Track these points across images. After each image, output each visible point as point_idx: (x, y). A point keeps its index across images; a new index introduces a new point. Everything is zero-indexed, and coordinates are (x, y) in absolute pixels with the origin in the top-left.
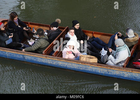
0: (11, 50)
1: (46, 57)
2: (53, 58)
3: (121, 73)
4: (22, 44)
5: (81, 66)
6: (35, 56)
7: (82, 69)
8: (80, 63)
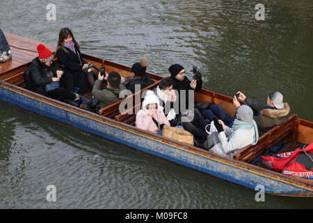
0: (47, 100)
1: (104, 120)
2: (116, 124)
3: (231, 170)
4: (77, 95)
5: (161, 146)
6: (85, 115)
7: (162, 153)
8: (160, 141)
